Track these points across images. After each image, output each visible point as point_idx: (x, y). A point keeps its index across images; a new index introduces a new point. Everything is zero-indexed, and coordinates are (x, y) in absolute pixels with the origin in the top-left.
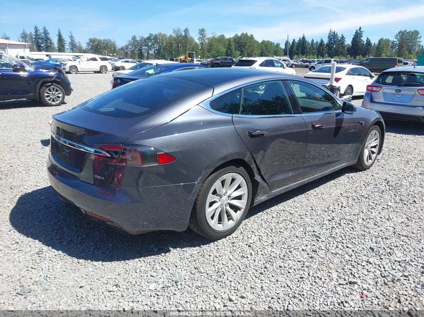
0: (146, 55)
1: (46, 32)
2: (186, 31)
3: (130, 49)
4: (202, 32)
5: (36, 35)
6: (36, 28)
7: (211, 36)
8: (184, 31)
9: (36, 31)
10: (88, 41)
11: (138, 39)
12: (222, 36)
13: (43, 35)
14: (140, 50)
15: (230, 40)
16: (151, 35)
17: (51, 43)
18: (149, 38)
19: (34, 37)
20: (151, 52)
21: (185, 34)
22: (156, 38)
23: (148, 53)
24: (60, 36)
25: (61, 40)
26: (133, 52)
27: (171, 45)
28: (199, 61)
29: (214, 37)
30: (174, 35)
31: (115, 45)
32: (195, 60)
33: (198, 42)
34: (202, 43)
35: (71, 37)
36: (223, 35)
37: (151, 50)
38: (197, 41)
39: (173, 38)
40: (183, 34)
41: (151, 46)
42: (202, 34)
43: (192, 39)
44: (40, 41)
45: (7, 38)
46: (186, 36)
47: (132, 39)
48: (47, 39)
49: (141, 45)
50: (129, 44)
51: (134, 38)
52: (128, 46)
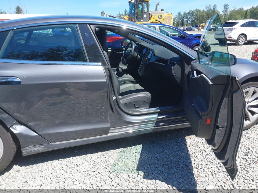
0: (186, 24)
2: (215, 6)
3: (176, 20)
4: (226, 6)
6: (125, 10)
7: (232, 9)
8: (213, 7)
11: (182, 14)
12: (241, 9)
14: (182, 21)
15: (246, 11)
16: (190, 11)
18: (189, 13)
20: (189, 22)
22: (193, 12)
23: (187, 23)
26: (178, 22)
27: (203, 16)
28: (214, 26)
29: (234, 10)
30: (205, 10)
32: (211, 26)
33: (222, 14)
34: (225, 15)
37: (189, 20)
39: (205, 12)
40: (212, 9)
41: (189, 18)
42: (226, 8)
43: (218, 12)
46: (214, 10)
47: (178, 14)
49: (184, 18)
50: (176, 17)
51: (179, 13)
52: (175, 19)
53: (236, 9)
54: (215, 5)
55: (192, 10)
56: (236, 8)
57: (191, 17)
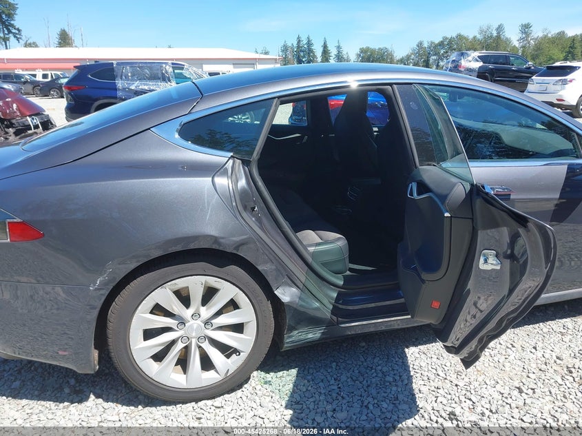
1: (309, 43)
2: (500, 28)
3: (413, 60)
4: (526, 28)
5: (298, 47)
6: (299, 38)
7: (540, 35)
8: (497, 29)
9: (299, 42)
10: (358, 51)
11: (426, 45)
12: (561, 35)
13: (306, 46)
14: (427, 61)
15: (573, 39)
16: (445, 38)
17: (315, 56)
18: (441, 44)
19: (295, 50)
20: (441, 63)
21: (497, 33)
22: (451, 41)
23: (437, 65)
24: (325, 46)
25: (326, 52)
26: (416, 64)
29: (545, 36)
30: (479, 37)
31: (392, 55)
33: (517, 46)
34: (524, 47)
35: (339, 47)
36: (564, 32)
37: (442, 60)
38: (516, 44)
39: (478, 40)
40: (495, 34)
41: (443, 54)
42: (525, 33)
43: (508, 41)
44: (302, 54)
45: (266, 53)
46: (498, 37)
47: (418, 46)
48: (310, 51)
49: (429, 53)
50: (412, 54)
51: (420, 45)
52: (410, 56)
53: (550, 35)
54: (499, 26)
55: (449, 37)
56: (550, 32)
57: (447, 52)
